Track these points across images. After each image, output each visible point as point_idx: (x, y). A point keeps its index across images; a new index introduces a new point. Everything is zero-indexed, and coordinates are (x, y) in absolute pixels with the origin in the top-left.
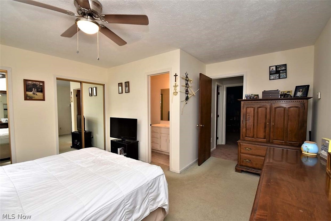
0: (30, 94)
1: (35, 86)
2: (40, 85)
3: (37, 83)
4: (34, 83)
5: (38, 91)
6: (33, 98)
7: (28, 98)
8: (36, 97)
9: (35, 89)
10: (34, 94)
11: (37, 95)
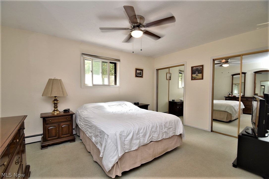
0: (194, 75)
1: (197, 70)
2: (200, 68)
3: (198, 67)
4: (197, 67)
5: (199, 73)
6: (196, 78)
7: (193, 79)
8: (198, 77)
9: (197, 72)
10: (197, 75)
11: (198, 76)
